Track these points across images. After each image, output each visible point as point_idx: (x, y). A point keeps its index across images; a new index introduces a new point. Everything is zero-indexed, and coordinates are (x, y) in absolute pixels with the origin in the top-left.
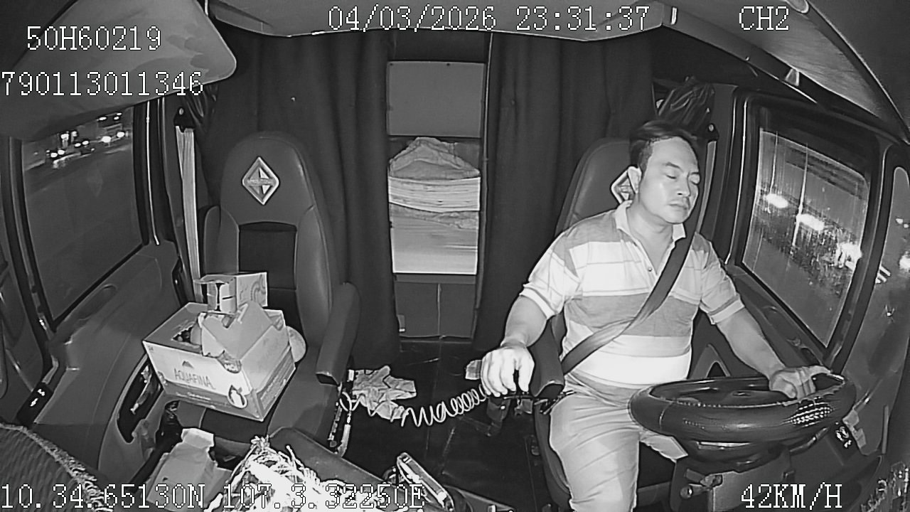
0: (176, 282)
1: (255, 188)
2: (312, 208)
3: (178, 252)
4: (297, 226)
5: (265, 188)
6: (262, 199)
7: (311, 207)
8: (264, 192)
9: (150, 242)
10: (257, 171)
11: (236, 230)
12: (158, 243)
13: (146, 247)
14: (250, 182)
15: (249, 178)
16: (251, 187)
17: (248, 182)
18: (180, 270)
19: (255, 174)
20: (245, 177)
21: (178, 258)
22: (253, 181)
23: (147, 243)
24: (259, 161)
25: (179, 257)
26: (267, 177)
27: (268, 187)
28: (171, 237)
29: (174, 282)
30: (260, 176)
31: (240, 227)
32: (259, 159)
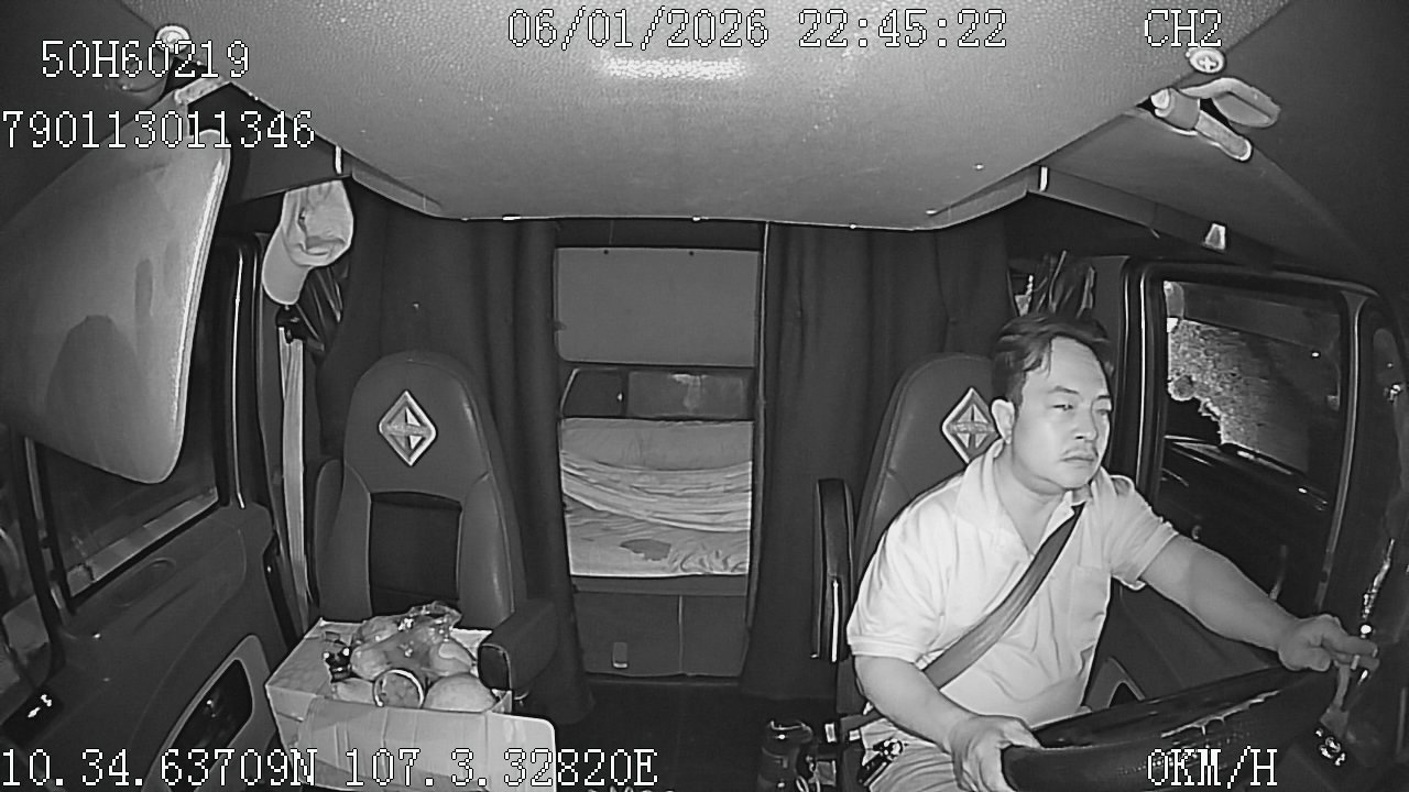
0: (269, 569)
1: (398, 439)
2: (486, 478)
3: (273, 522)
4: (462, 504)
5: (414, 441)
6: (410, 456)
7: (483, 476)
8: (413, 446)
9: (231, 503)
10: (403, 412)
11: (367, 500)
12: (243, 505)
13: (223, 508)
14: (391, 428)
15: (390, 422)
16: (392, 436)
17: (389, 427)
18: (276, 551)
19: (399, 416)
20: (384, 420)
21: (271, 534)
22: (396, 427)
23: (226, 504)
24: (406, 397)
25: (275, 532)
26: (418, 424)
27: (419, 438)
28: (263, 500)
29: (266, 569)
30: (406, 421)
31: (372, 495)
32: (407, 393)
